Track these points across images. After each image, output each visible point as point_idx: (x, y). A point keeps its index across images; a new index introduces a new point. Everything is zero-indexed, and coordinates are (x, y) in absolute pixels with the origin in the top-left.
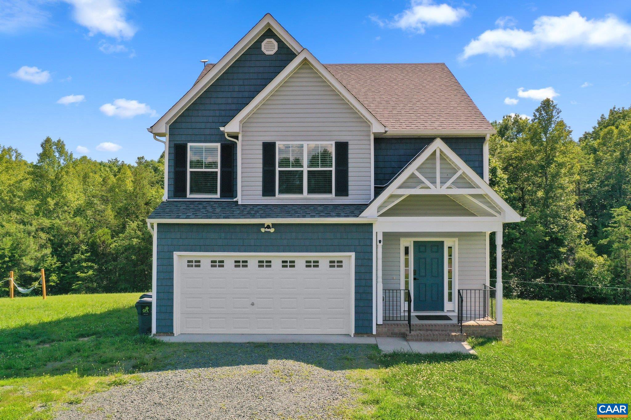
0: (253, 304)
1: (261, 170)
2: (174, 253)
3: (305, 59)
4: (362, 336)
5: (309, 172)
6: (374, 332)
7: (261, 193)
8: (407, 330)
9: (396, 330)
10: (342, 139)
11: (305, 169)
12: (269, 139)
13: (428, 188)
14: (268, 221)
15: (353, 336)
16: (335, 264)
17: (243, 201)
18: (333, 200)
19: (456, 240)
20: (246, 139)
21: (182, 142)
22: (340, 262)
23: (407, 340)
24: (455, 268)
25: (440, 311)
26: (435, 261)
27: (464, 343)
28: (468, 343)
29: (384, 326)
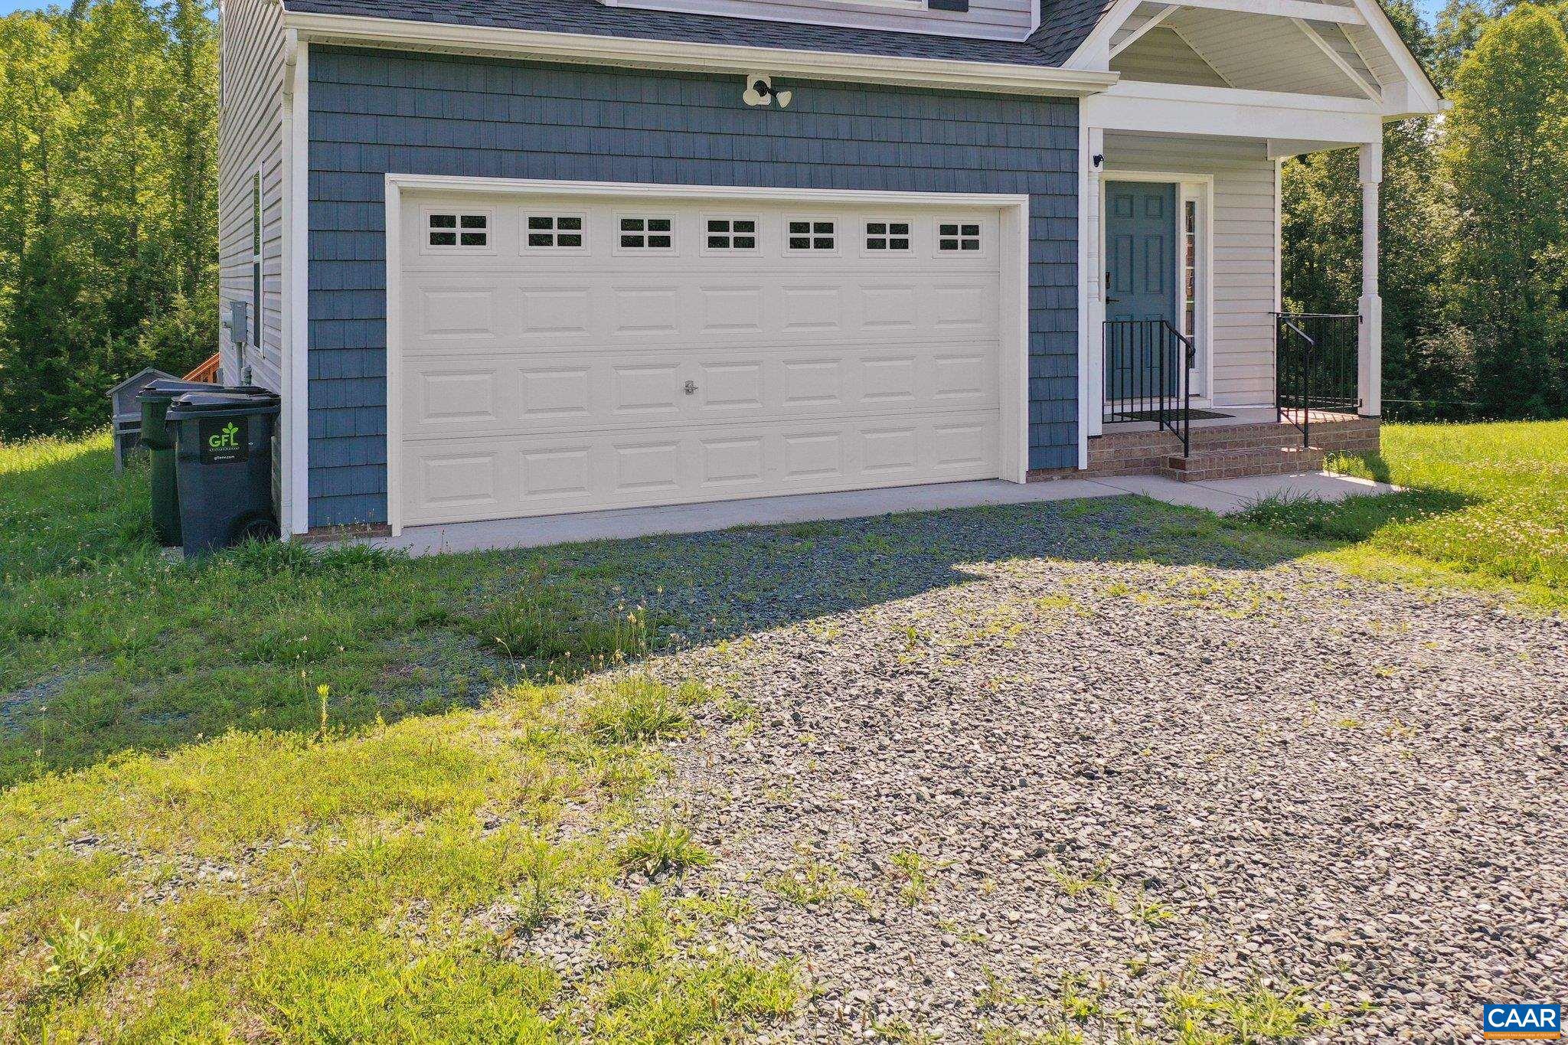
0: (689, 389)
2: (388, 176)
4: (1046, 480)
6: (1083, 464)
8: (1177, 449)
9: (1137, 453)
15: (1023, 480)
16: (957, 237)
18: (924, 22)
19: (1209, 176)
22: (972, 230)
23: (1184, 479)
24: (1204, 265)
25: (1170, 396)
26: (1154, 246)
27: (1325, 473)
28: (1340, 472)
29: (1105, 440)
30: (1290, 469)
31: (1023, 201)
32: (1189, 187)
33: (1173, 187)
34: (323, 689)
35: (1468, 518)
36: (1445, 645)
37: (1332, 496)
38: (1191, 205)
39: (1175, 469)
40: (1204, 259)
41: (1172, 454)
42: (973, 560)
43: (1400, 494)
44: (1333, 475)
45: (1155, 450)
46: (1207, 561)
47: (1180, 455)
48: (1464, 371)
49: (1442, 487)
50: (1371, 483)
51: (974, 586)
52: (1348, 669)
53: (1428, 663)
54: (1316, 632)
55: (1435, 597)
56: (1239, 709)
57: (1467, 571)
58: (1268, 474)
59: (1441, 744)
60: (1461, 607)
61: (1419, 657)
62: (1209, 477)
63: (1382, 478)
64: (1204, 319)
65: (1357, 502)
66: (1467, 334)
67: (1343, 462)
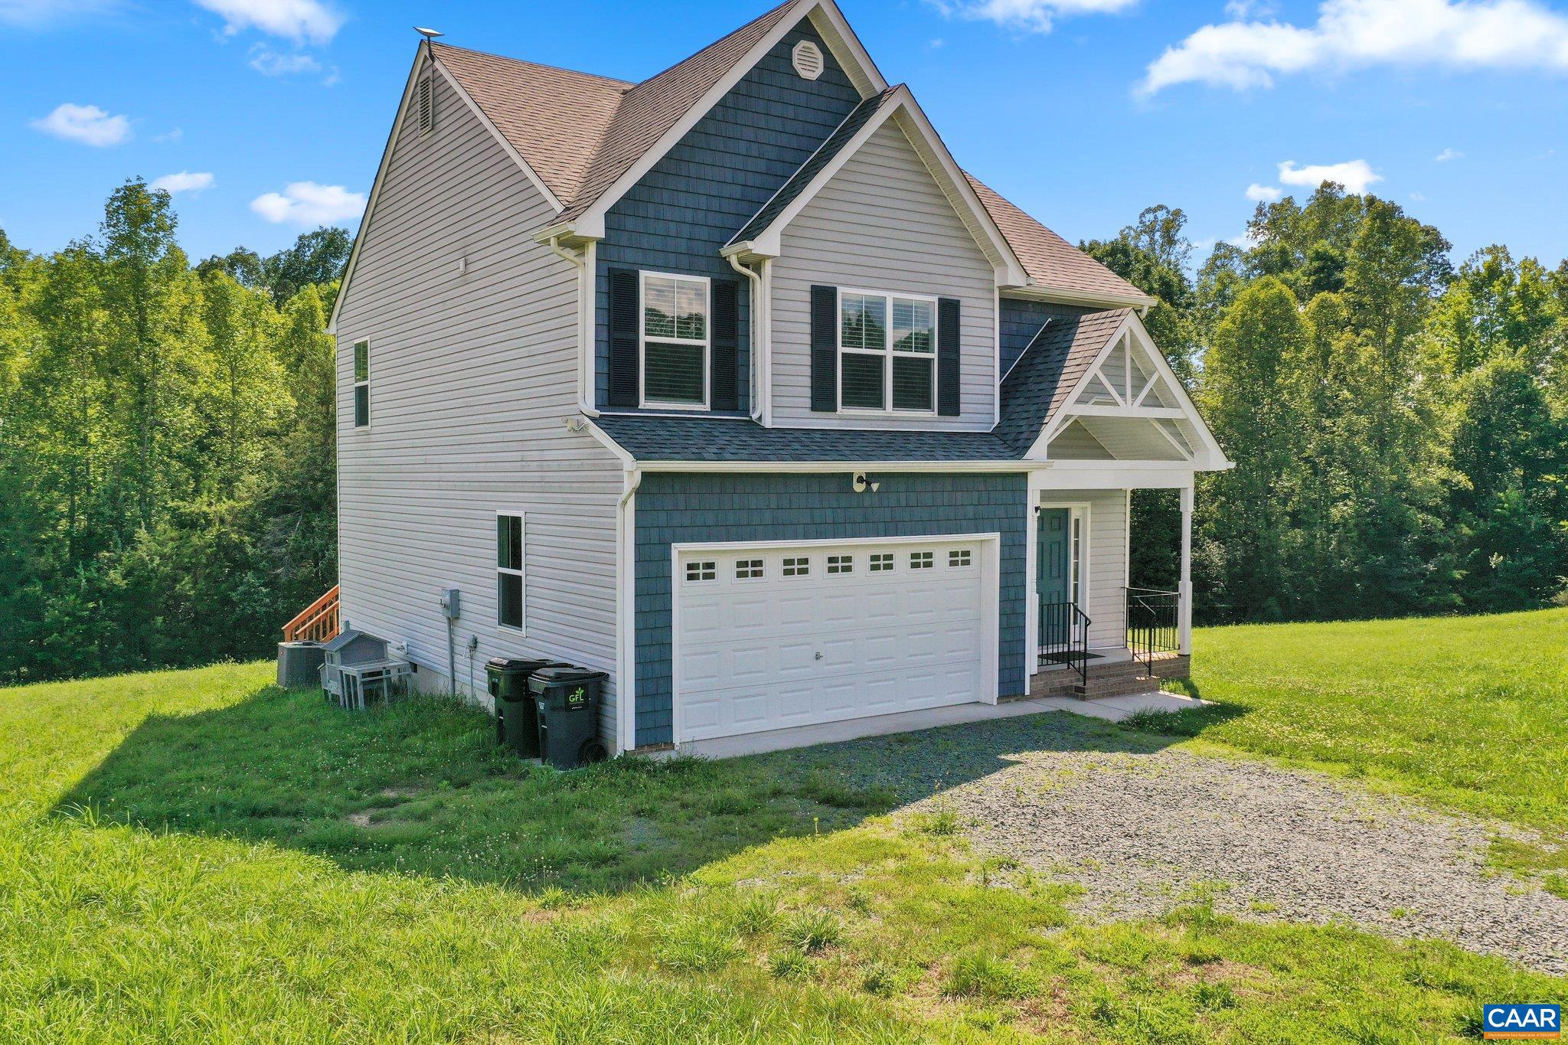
0: (818, 657)
1: (808, 350)
2: (671, 545)
3: (901, 107)
4: (1008, 703)
5: (896, 359)
6: (1027, 692)
7: (808, 402)
8: (1078, 680)
9: (1057, 683)
10: (952, 293)
11: (889, 353)
12: (824, 279)
13: (1116, 404)
14: (859, 468)
15: (995, 703)
16: (960, 558)
17: (776, 420)
18: (935, 424)
19: (1088, 504)
20: (781, 273)
21: (625, 267)
22: (966, 553)
23: (1083, 699)
24: (1085, 559)
25: (1064, 643)
26: (1055, 547)
27: (1161, 692)
28: (1170, 691)
29: (1039, 677)
30: (1142, 690)
31: (996, 536)
32: (1076, 510)
33: (1066, 511)
34: (816, 819)
35: (1248, 722)
36: (1246, 786)
37: (1172, 709)
38: (1077, 521)
39: (1078, 693)
40: (1084, 555)
41: (1075, 684)
42: (1007, 752)
43: (1209, 707)
44: (1167, 693)
45: (1066, 681)
46: (1124, 750)
47: (1081, 684)
48: (1217, 578)
49: (1230, 701)
50: (1189, 699)
51: (1019, 766)
52: (1209, 797)
53: (1241, 794)
54: (1190, 783)
55: (1237, 765)
56: (1172, 813)
57: (1250, 751)
58: (1129, 694)
59: (1252, 821)
60: (1250, 769)
61: (1236, 790)
62: (1098, 697)
63: (1195, 695)
64: (1084, 593)
65: (1186, 713)
66: (1219, 547)
67: (1172, 685)
